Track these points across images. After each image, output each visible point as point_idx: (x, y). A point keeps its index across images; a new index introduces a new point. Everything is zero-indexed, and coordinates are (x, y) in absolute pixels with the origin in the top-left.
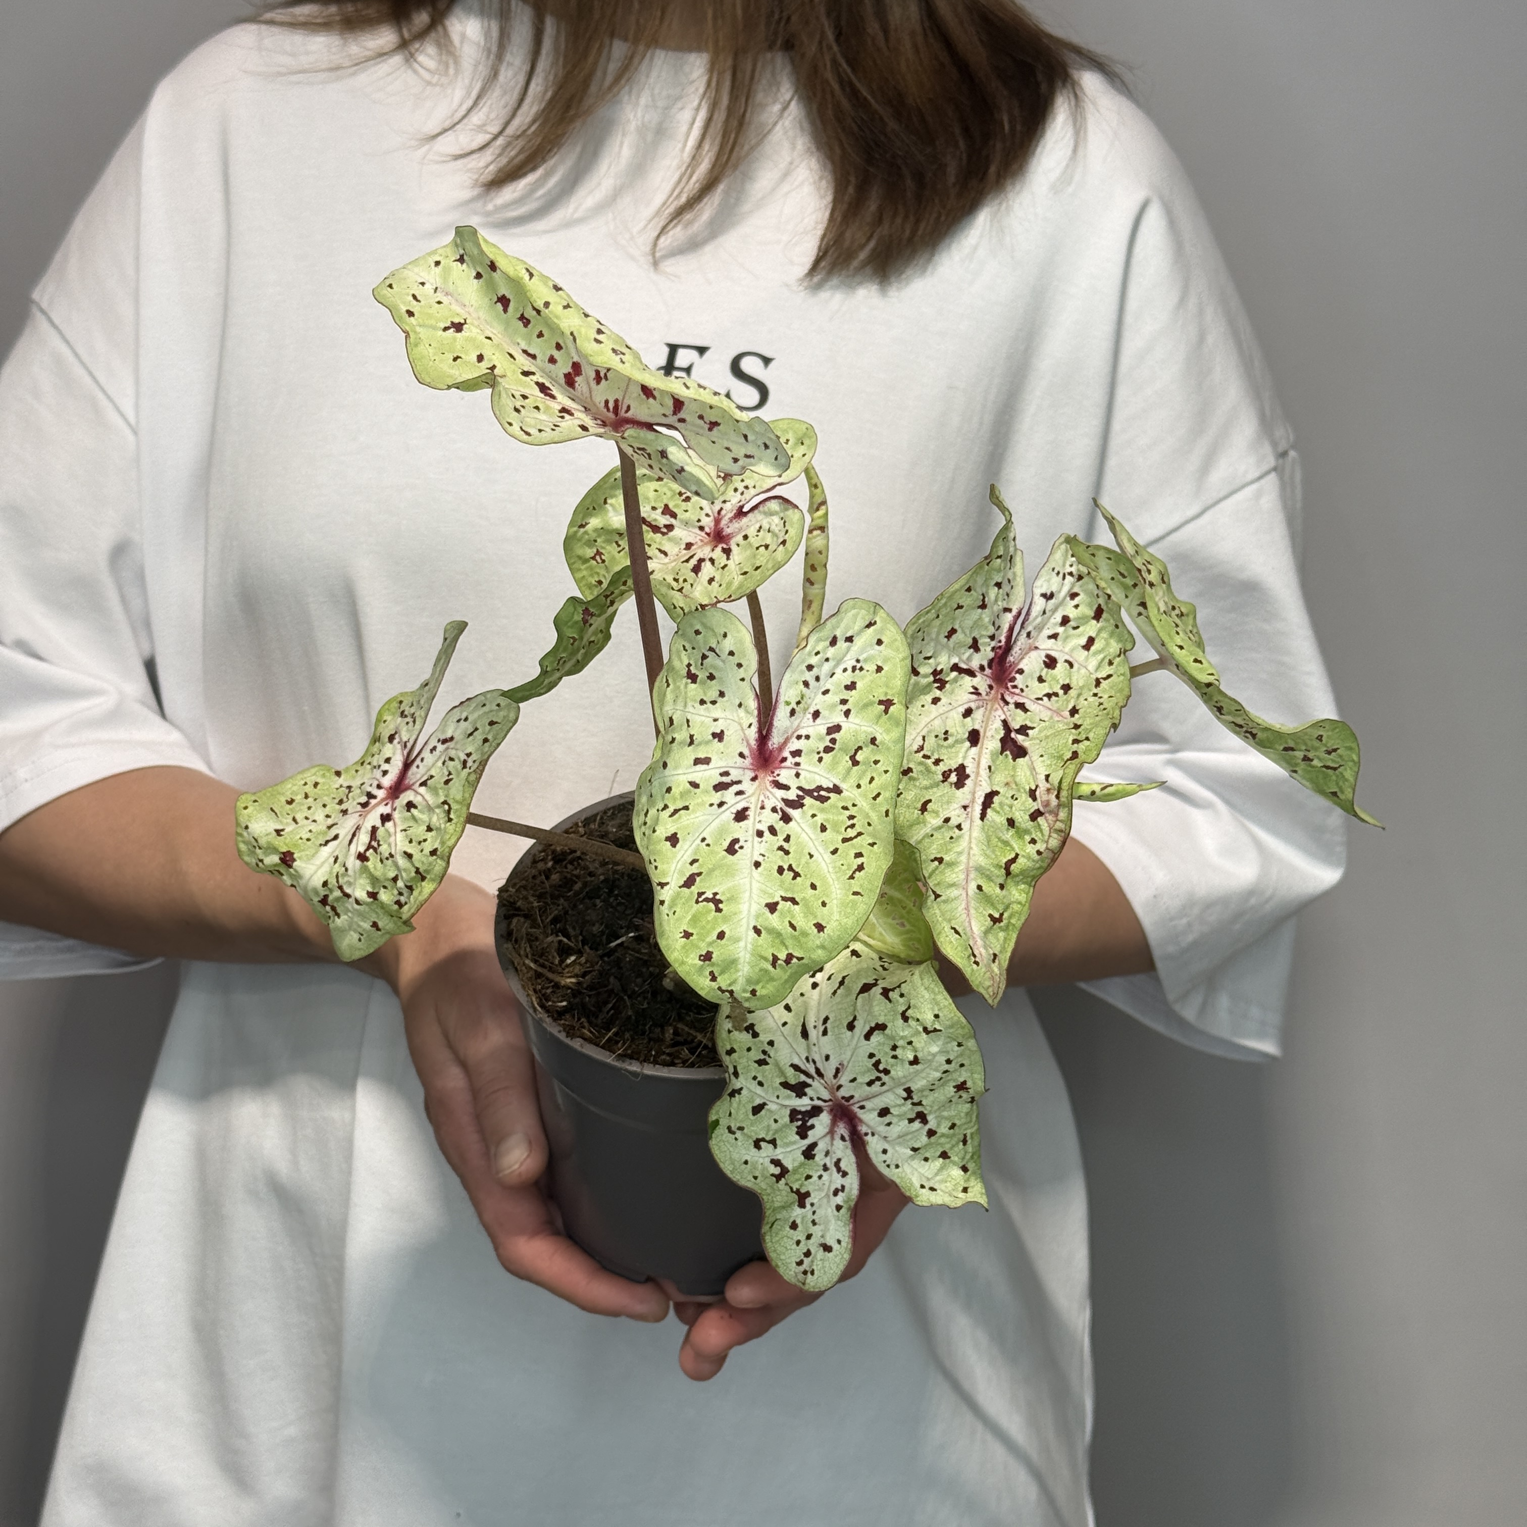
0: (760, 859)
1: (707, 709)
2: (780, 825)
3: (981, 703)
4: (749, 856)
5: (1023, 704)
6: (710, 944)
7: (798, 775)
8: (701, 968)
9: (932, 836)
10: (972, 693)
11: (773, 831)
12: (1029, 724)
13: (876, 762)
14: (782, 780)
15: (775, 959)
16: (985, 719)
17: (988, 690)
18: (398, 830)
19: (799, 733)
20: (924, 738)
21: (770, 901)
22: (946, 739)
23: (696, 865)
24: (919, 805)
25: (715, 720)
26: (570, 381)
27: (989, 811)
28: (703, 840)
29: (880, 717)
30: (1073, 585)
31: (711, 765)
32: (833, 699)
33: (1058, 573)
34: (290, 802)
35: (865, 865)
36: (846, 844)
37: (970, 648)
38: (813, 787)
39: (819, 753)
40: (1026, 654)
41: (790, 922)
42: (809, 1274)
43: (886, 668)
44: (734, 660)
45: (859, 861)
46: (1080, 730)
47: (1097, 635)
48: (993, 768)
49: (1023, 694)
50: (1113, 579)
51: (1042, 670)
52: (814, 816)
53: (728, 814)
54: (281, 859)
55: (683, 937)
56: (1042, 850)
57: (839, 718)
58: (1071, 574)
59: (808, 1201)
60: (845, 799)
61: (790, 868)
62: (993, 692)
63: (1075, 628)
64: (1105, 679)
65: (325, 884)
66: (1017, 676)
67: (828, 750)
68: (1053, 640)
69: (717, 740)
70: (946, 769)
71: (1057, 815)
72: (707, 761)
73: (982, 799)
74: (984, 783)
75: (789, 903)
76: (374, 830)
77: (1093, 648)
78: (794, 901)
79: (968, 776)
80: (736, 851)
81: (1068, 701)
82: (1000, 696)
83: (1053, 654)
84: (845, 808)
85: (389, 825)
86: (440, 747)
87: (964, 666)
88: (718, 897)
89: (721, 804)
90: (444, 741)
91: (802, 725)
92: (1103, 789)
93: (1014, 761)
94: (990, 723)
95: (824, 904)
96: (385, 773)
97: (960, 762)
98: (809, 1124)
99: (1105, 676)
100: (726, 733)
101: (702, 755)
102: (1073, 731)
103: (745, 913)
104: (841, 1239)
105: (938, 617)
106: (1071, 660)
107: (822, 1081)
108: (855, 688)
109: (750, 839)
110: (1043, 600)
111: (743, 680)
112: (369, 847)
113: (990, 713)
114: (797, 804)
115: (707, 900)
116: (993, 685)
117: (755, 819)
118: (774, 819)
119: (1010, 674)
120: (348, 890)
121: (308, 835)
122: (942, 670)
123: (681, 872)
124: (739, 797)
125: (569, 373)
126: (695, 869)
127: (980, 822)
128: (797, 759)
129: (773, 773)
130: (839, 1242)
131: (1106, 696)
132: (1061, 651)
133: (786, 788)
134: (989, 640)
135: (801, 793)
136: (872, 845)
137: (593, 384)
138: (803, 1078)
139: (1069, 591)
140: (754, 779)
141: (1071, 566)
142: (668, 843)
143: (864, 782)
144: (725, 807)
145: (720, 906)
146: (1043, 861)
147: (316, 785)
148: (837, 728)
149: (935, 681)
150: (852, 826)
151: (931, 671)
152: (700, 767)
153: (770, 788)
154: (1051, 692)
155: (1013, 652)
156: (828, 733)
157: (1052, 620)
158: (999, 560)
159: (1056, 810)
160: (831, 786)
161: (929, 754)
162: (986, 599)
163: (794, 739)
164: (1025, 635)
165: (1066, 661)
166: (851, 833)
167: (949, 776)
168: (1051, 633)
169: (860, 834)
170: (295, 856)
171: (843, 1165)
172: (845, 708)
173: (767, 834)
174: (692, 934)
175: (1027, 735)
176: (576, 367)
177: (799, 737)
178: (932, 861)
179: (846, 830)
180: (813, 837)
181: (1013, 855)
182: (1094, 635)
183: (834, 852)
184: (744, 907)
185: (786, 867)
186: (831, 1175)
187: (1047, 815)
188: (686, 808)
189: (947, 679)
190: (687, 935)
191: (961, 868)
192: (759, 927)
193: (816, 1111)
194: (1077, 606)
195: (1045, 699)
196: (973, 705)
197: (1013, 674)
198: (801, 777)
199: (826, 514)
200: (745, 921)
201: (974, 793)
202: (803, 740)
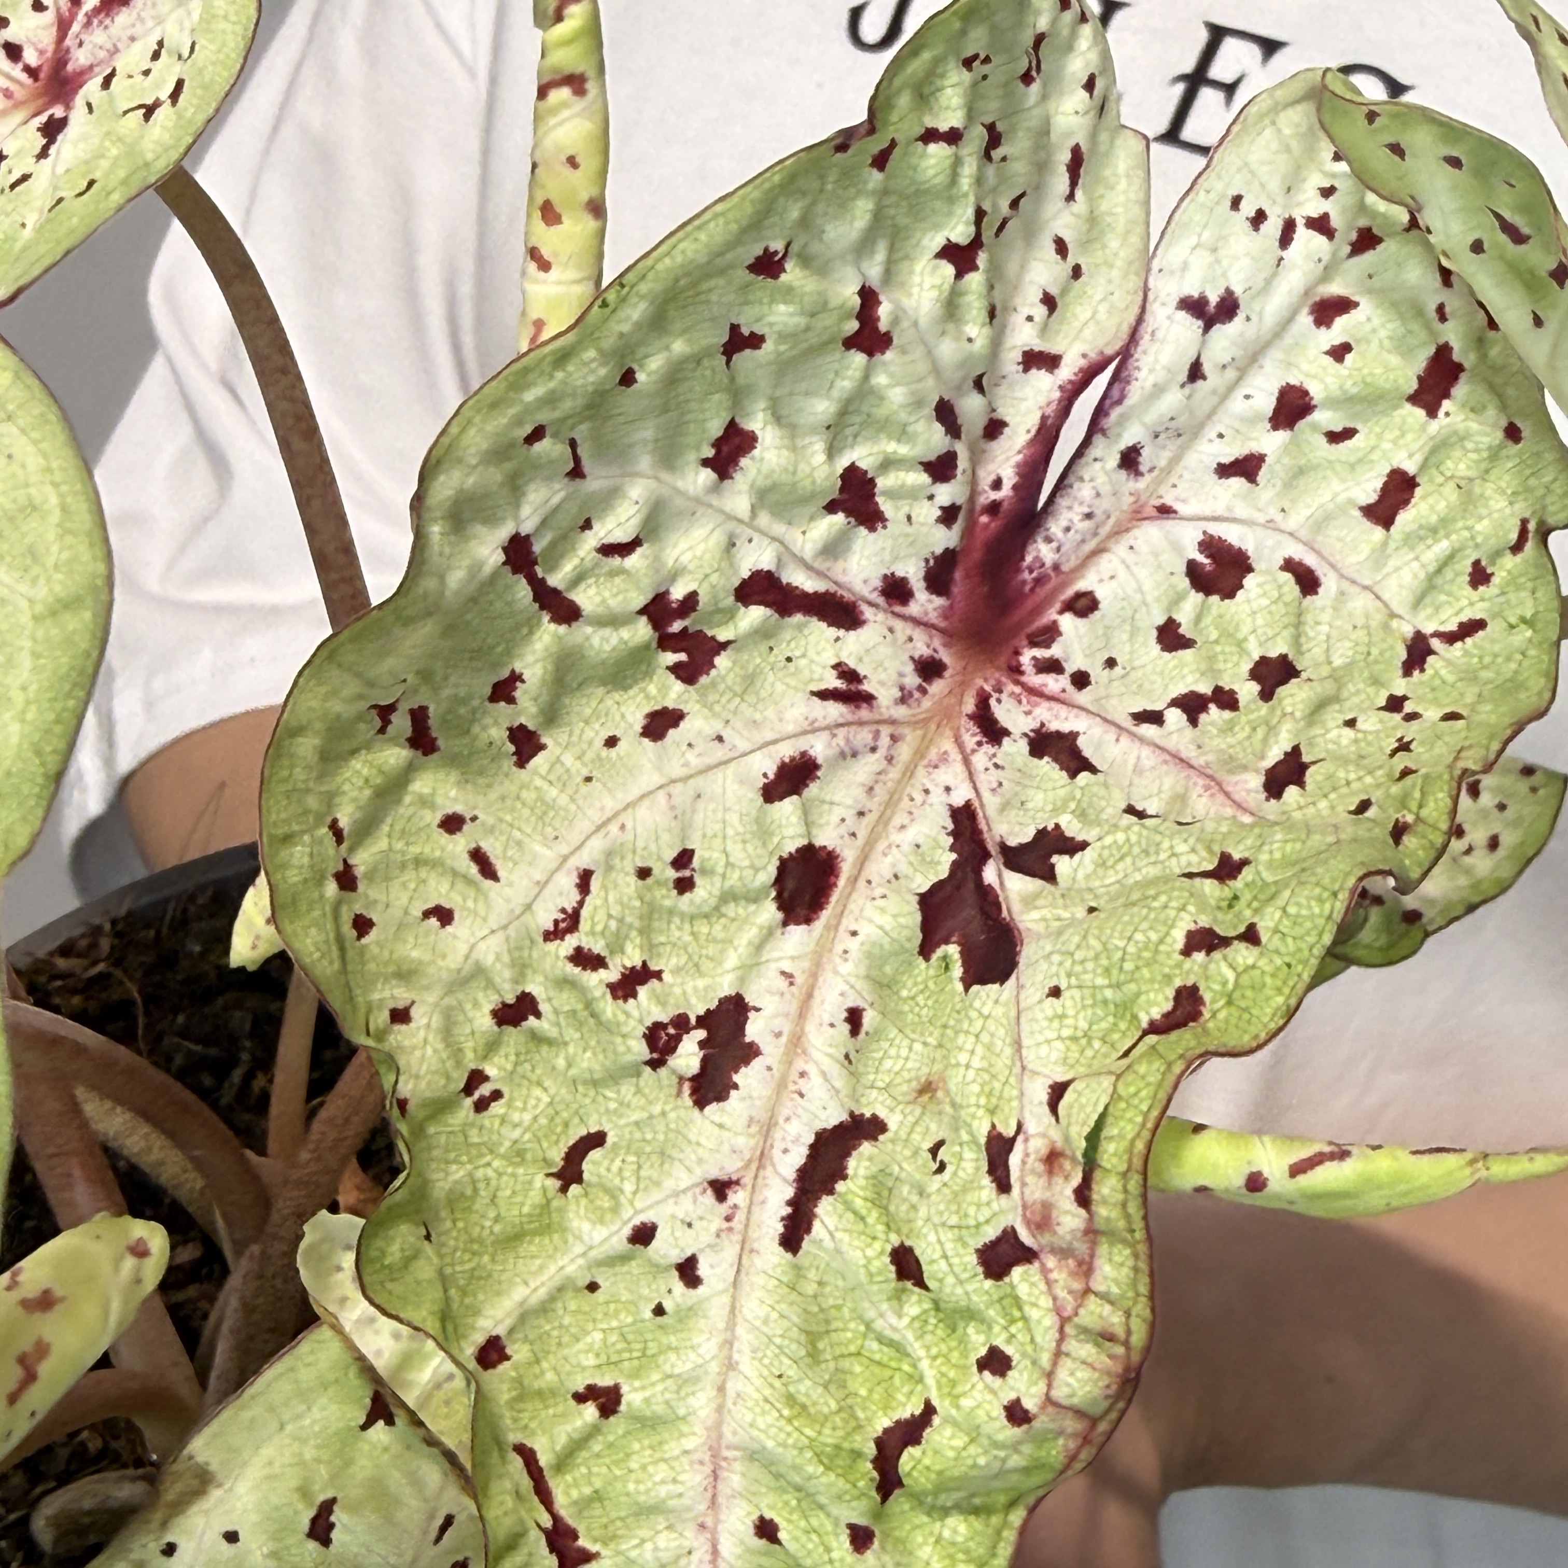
3: (864, 736)
5: (1073, 736)
9: (593, 1287)
10: (824, 695)
12: (1072, 828)
16: (874, 805)
17: (912, 680)
20: (584, 880)
22: (684, 885)
24: (557, 1155)
27: (825, 1208)
30: (1328, 272)
33: (1259, 218)
37: (831, 507)
40: (1119, 532)
47: (1424, 466)
48: (869, 1019)
49: (1084, 697)
51: (1179, 598)
56: (1029, 1404)
58: (1321, 225)
62: (937, 687)
63: (1335, 437)
64: (1451, 638)
66: (1067, 622)
68: (1237, 483)
70: (664, 1018)
71: (1086, 1269)
73: (798, 1156)
74: (815, 1087)
77: (1405, 519)
79: (751, 1052)
81: (1272, 730)
82: (969, 706)
83: (1233, 535)
87: (807, 583)
92: (1297, 1170)
93: (967, 989)
94: (899, 819)
97: (726, 989)
99: (1452, 626)
102: (1209, 886)
105: (628, 378)
106: (1310, 560)
110: (1190, 325)
113: (909, 772)
116: (945, 656)
119: (1038, 610)
122: (690, 601)
127: (778, 1255)
131: (1432, 714)
132: (1270, 524)
134: (923, 478)
139: (1307, 293)
141: (1327, 192)
149: (666, 642)
151: (640, 600)
154: (1205, 688)
155: (1055, 527)
157: (1237, 404)
158: (938, 151)
159: (1082, 1248)
161: (598, 947)
162: (884, 311)
164: (1113, 460)
165: (1290, 565)
167: (671, 1047)
168: (1230, 453)
175: (1049, 876)
178: (580, 1398)
181: (912, 1408)
182: (1410, 467)
187: (1051, 1262)
189: (723, 635)
191: (690, 1443)
194: (1340, 352)
195: (1175, 717)
196: (819, 748)
197: (1052, 614)
201: (768, 1128)
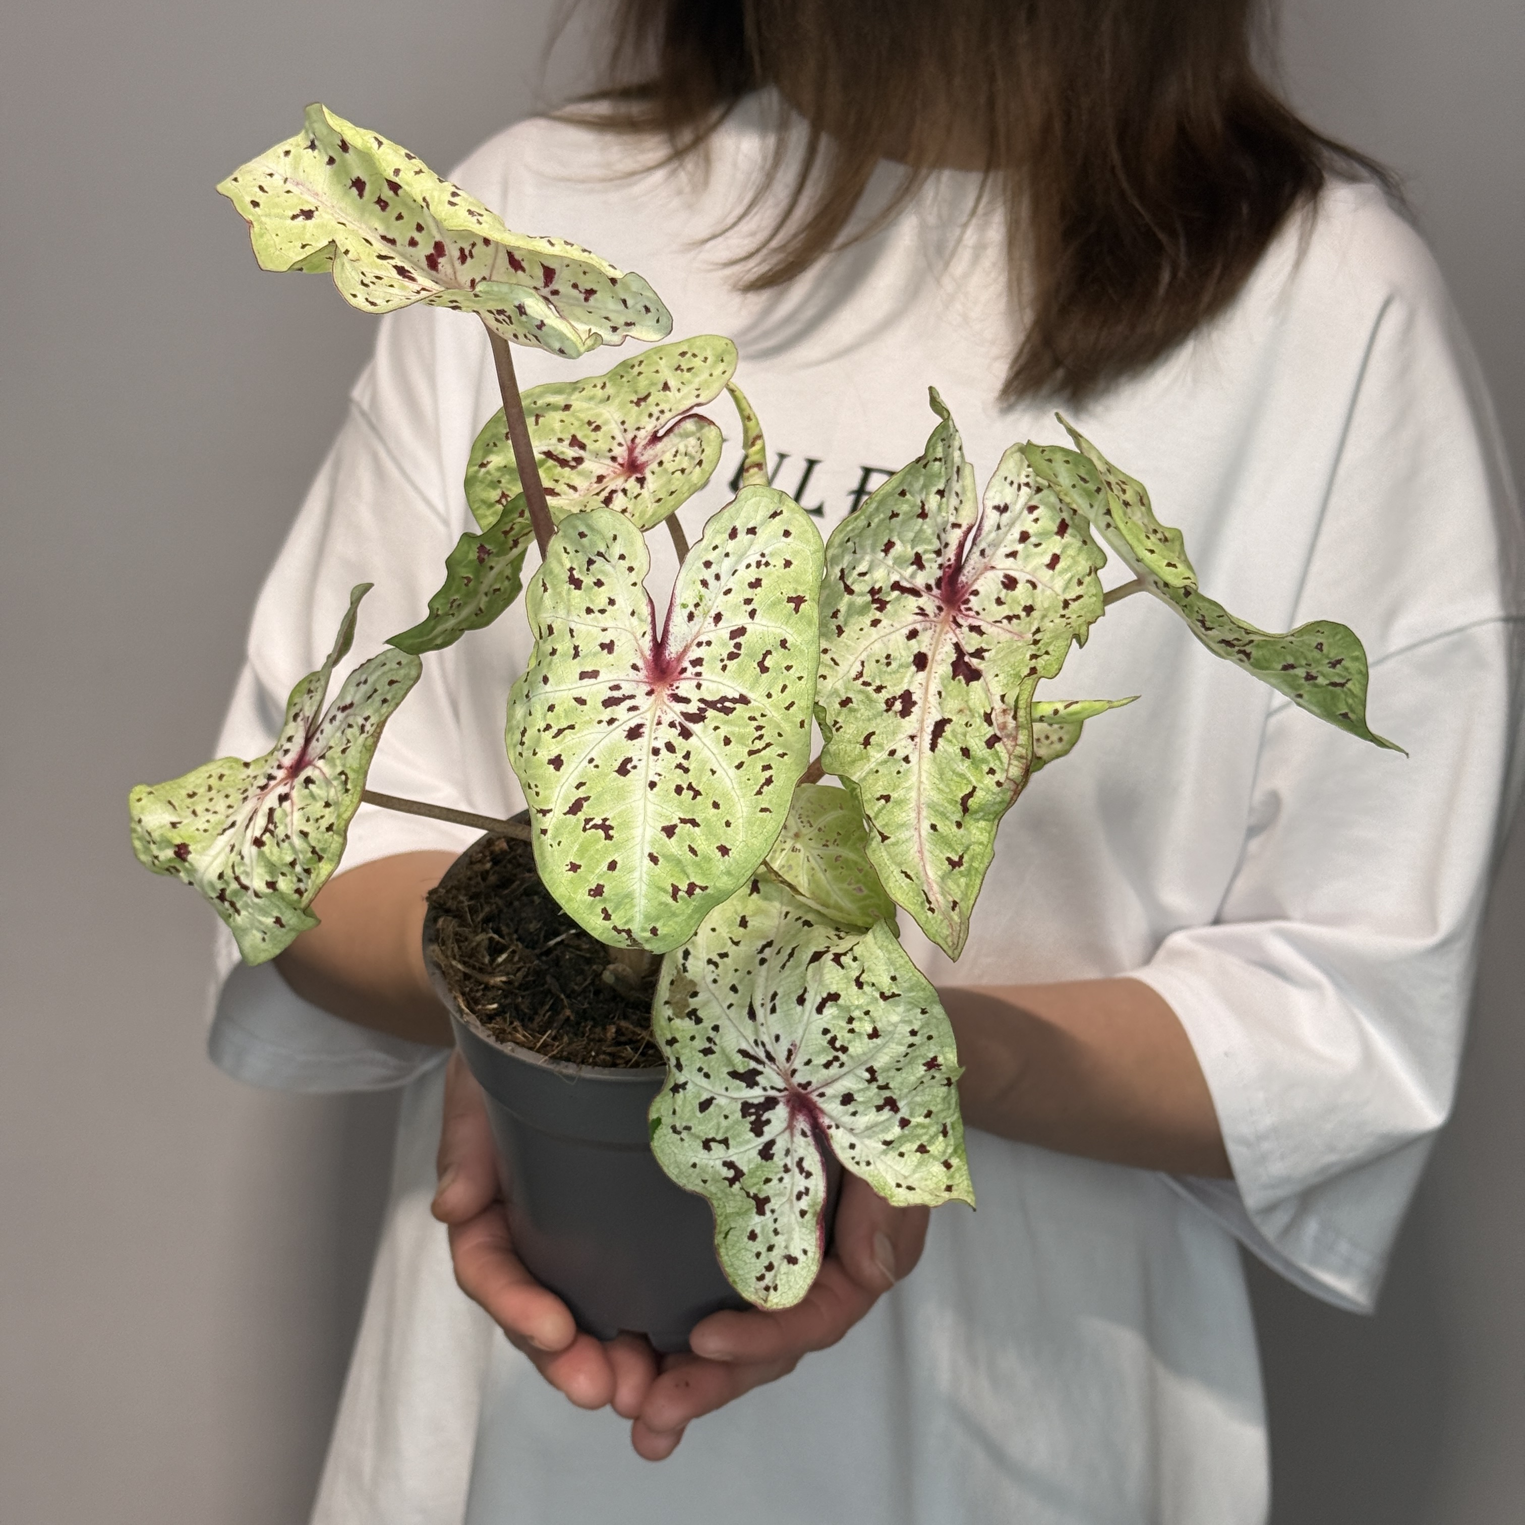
0: (656, 779)
1: (595, 619)
2: (678, 742)
3: (928, 624)
4: (643, 776)
5: (979, 627)
6: (601, 876)
7: (699, 686)
8: (591, 906)
9: (877, 771)
10: (917, 614)
11: (670, 747)
12: (985, 647)
13: (788, 668)
14: (681, 693)
15: (676, 890)
16: (934, 642)
17: (937, 611)
18: (295, 808)
19: (699, 639)
20: (863, 663)
21: (667, 824)
22: (888, 664)
23: (582, 789)
24: (861, 740)
25: (604, 630)
26: (432, 262)
27: (940, 740)
28: (591, 761)
29: (790, 615)
30: (1030, 498)
31: (600, 679)
32: (737, 598)
33: (1012, 483)
34: (192, 795)
35: (773, 778)
36: (753, 756)
37: (912, 564)
38: (717, 698)
39: (722, 660)
40: (982, 574)
41: (690, 846)
42: (772, 1291)
43: (795, 563)
44: (625, 564)
45: (767, 774)
46: (1040, 645)
47: (1062, 552)
48: (943, 694)
49: (979, 617)
50: (1074, 486)
51: (1000, 591)
52: (716, 728)
53: (619, 732)
54: (176, 853)
55: (569, 870)
56: (1002, 781)
57: (742, 620)
58: (1027, 485)
59: (768, 1208)
60: (753, 709)
61: (690, 787)
62: (943, 614)
63: (1037, 545)
64: (1074, 600)
65: (221, 876)
66: (972, 598)
67: (732, 656)
68: (1011, 559)
69: (606, 651)
70: (890, 697)
71: (1015, 738)
72: (594, 674)
73: (931, 728)
74: (933, 710)
75: (689, 825)
76: (271, 811)
77: (1059, 567)
78: (694, 823)
79: (915, 703)
80: (629, 771)
81: (1031, 623)
82: (951, 619)
83: (1012, 573)
84: (752, 719)
85: (286, 804)
86: (340, 716)
87: (908, 585)
88: (607, 823)
89: (611, 721)
90: (344, 709)
91: (704, 630)
92: (1067, 707)
93: (968, 685)
94: (940, 646)
95: (728, 824)
96: (286, 752)
97: (905, 688)
98: (764, 1118)
99: (1074, 597)
100: (616, 643)
101: (589, 669)
102: (1032, 646)
103: (638, 840)
104: (808, 1248)
105: (869, 525)
106: (1034, 580)
107: (774, 1067)
108: (760, 585)
109: (644, 758)
110: (996, 514)
111: (635, 584)
112: (266, 830)
113: (940, 635)
114: (698, 718)
115: (595, 827)
116: (943, 606)
117: (650, 737)
118: (673, 735)
119: (963, 595)
120: (245, 881)
121: (206, 826)
122: (880, 589)
123: (566, 798)
124: (632, 713)
125: (432, 255)
126: (581, 793)
127: (930, 753)
128: (698, 669)
129: (671, 685)
130: (805, 1252)
131: (1074, 617)
132: (1022, 570)
133: (687, 701)
134: (934, 556)
135: (703, 706)
136: (782, 755)
137: (457, 263)
138: (753, 1065)
139: (1026, 504)
140: (650, 693)
141: (1028, 476)
142: (552, 767)
143: (776, 691)
144: (616, 724)
145: (611, 832)
146: (1004, 793)
147: (221, 777)
148: (741, 631)
149: (874, 601)
150: (760, 737)
151: (868, 589)
152: (586, 681)
153: (667, 702)
154: (1011, 614)
155: (965, 571)
156: (732, 638)
157: (1009, 537)
158: (937, 463)
159: (1014, 733)
160: (737, 697)
161: (869, 680)
162: (926, 507)
163: (694, 647)
164: (978, 553)
165: (1028, 581)
166: (759, 745)
167: (893, 704)
168: (1009, 550)
169: (768, 745)
170: (191, 848)
171: (805, 1165)
172: (749, 608)
173: (664, 752)
174: (579, 867)
175: (983, 658)
176: (439, 248)
177: (699, 644)
178: (878, 799)
179: (753, 742)
180: (715, 751)
181: (970, 789)
182: (1058, 552)
183: (740, 766)
184: (637, 832)
185: (685, 786)
186: (793, 1177)
187: (1005, 740)
188: (572, 727)
189: (888, 599)
190: (574, 867)
191: (911, 806)
192: (655, 854)
193: (770, 1103)
194: (1036, 520)
195: (1005, 621)
196: (919, 627)
197: (967, 596)
198: (702, 688)
199: (763, 449)
200: (638, 848)
201: (922, 721)
202: (704, 648)
